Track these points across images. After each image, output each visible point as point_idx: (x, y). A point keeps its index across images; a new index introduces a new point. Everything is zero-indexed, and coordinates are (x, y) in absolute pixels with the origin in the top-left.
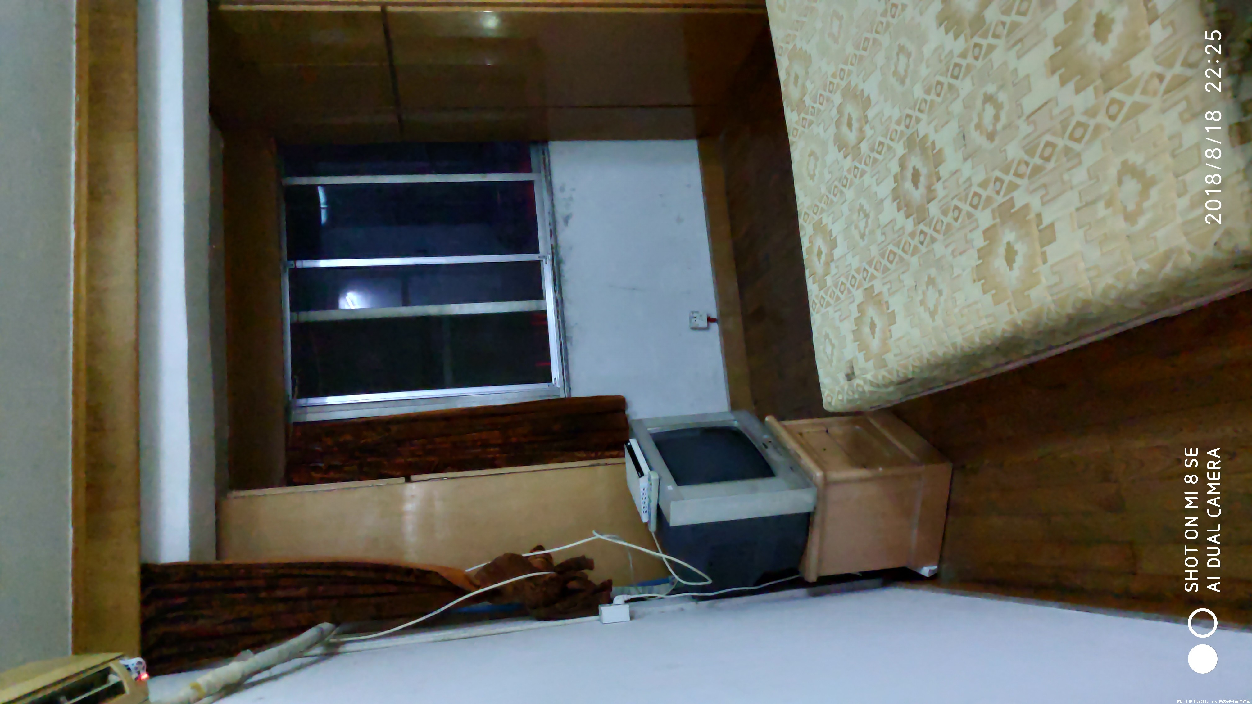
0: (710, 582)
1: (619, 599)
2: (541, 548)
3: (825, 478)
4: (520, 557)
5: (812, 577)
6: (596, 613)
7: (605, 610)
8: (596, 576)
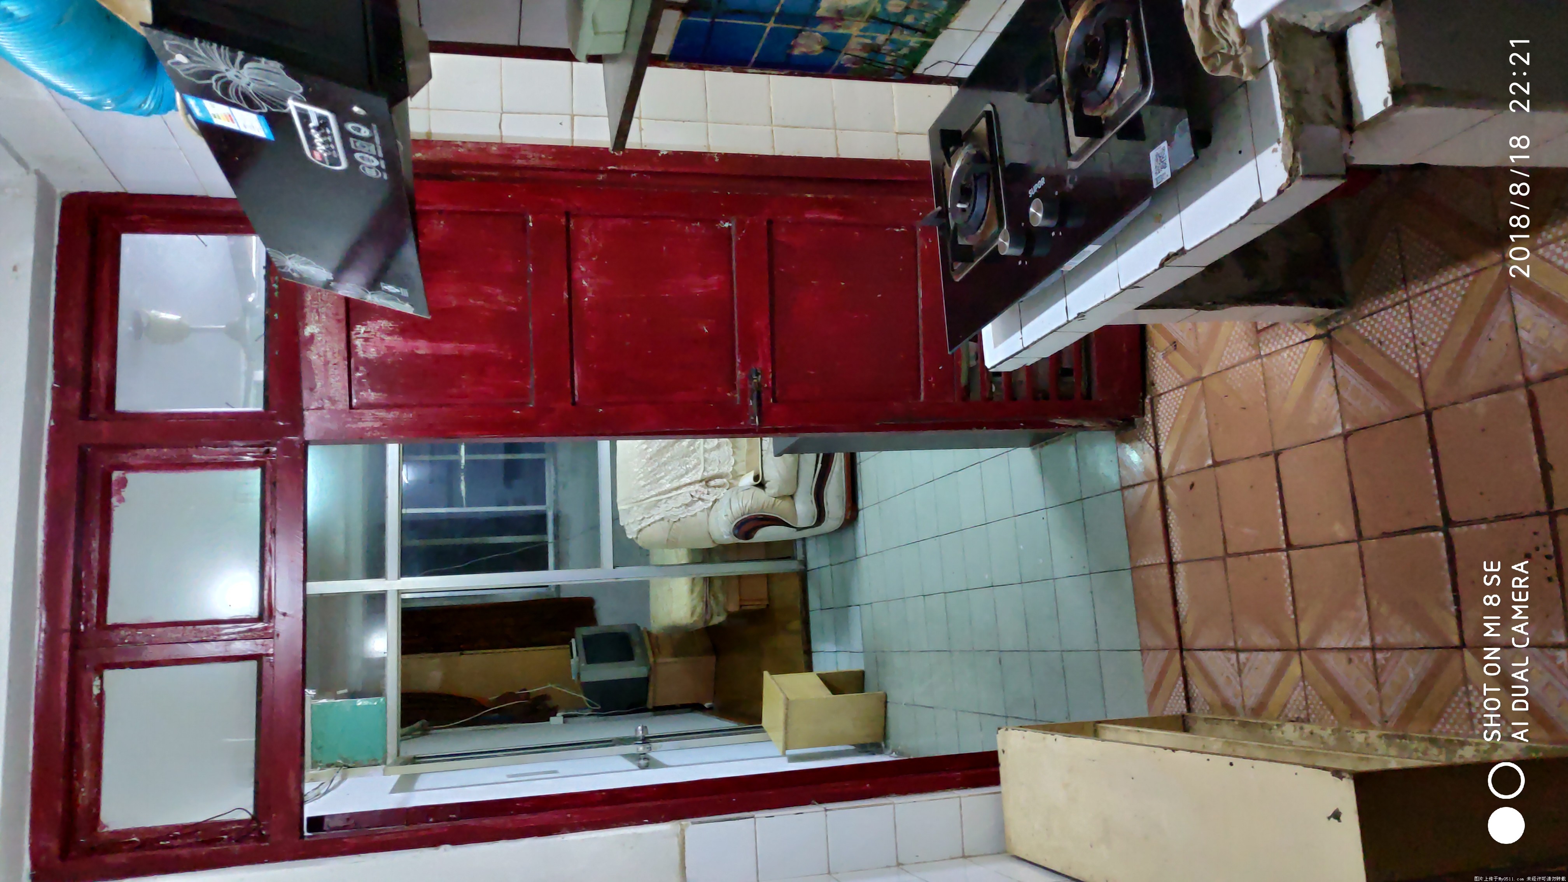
0: (599, 707)
1: (559, 714)
2: (525, 690)
3: (655, 661)
4: (514, 693)
5: (650, 706)
6: (548, 720)
7: (552, 719)
8: (551, 704)
